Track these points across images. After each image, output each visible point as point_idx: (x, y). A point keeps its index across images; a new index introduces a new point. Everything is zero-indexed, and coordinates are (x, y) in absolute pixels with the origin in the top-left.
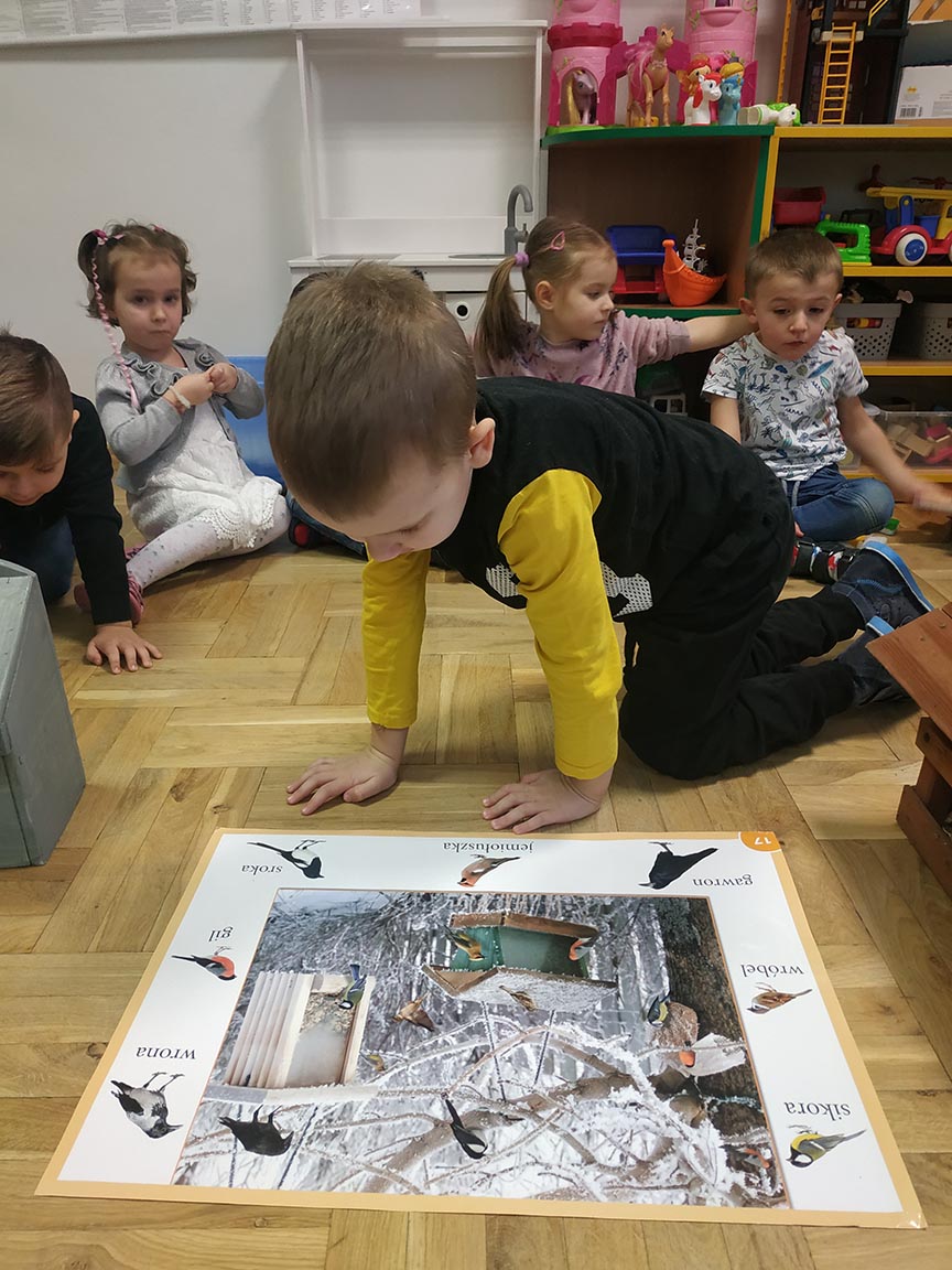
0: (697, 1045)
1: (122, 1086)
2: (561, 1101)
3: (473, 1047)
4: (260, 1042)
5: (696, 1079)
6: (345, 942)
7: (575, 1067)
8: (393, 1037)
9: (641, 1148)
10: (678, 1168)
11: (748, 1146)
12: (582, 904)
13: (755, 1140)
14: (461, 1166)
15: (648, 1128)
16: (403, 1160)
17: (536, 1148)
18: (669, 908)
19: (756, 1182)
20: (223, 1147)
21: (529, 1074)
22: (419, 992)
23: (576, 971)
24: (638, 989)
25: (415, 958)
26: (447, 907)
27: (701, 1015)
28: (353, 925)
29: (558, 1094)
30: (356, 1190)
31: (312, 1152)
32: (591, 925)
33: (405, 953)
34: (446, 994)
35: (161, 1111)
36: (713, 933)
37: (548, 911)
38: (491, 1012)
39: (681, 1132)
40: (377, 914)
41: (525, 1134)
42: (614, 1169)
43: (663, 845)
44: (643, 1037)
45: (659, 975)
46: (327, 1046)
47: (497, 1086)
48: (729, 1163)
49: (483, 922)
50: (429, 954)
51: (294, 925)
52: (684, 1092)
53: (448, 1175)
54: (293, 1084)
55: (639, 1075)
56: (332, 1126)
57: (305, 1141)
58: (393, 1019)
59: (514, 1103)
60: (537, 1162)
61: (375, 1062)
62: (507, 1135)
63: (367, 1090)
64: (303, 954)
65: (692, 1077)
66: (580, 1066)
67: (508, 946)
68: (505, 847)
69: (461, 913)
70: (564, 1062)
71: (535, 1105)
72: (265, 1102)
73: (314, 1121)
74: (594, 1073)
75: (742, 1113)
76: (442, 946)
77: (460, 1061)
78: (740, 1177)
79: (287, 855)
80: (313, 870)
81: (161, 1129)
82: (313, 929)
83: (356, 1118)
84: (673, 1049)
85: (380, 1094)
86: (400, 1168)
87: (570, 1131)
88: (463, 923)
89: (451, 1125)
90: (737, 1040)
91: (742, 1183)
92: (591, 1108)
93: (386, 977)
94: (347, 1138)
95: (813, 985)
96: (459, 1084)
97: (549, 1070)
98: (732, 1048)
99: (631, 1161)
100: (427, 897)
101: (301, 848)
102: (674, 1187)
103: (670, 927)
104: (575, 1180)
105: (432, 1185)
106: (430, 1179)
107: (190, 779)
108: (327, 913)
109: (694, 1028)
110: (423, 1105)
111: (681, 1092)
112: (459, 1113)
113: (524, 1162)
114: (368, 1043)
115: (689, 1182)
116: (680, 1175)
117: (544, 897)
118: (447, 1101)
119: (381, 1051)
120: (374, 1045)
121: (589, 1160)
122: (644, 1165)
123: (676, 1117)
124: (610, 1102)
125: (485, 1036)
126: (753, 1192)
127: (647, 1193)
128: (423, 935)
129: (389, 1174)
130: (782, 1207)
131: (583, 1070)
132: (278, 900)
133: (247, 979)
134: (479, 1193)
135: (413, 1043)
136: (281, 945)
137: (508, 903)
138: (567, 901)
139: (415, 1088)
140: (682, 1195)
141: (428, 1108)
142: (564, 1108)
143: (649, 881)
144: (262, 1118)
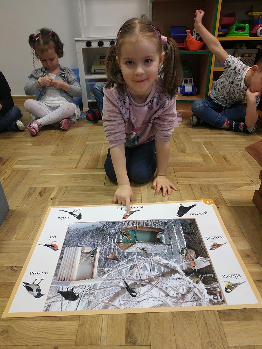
0: (196, 260)
1: (26, 284)
2: (158, 279)
3: (131, 265)
4: (67, 268)
6: (90, 237)
7: (161, 269)
8: (107, 264)
9: (182, 291)
10: (193, 296)
11: (213, 288)
12: (159, 222)
13: (215, 286)
14: (130, 300)
15: (184, 285)
16: (113, 299)
17: (152, 293)
18: (184, 222)
19: (216, 298)
20: (58, 299)
21: (148, 272)
22: (113, 250)
23: (159, 241)
24: (177, 245)
25: (111, 241)
26: (120, 225)
27: (196, 252)
28: (92, 232)
29: (157, 277)
30: (99, 309)
31: (85, 299)
32: (162, 228)
33: (108, 239)
34: (121, 250)
35: (39, 290)
36: (197, 228)
37: (149, 225)
38: (135, 254)
39: (193, 285)
40: (99, 229)
41: (148, 289)
42: (175, 297)
43: (181, 204)
44: (180, 259)
45: (183, 241)
46: (87, 268)
47: (138, 276)
48: (208, 293)
49: (131, 229)
50: (115, 239)
51: (75, 233)
52: (193, 274)
53: (126, 302)
54: (78, 279)
55: (180, 270)
56: (91, 291)
57: (83, 296)
58: (106, 259)
59: (144, 280)
60: (152, 297)
61: (102, 271)
62: (142, 290)
63: (100, 280)
64: (78, 241)
65: (195, 269)
66: (163, 269)
67: (139, 236)
68: (135, 208)
70: (158, 267)
71: (150, 280)
72: (70, 285)
73: (85, 290)
74: (166, 270)
75: (210, 279)
76: (119, 237)
77: (127, 269)
78: (211, 297)
79: (71, 213)
80: (79, 217)
81: (39, 295)
82: (81, 234)
83: (98, 288)
84: (189, 262)
85: (104, 280)
86: (112, 301)
87: (161, 287)
88: (125, 230)
89: (126, 288)
90: (207, 258)
91: (212, 299)
92: (167, 280)
93: (103, 247)
94: (95, 294)
95: (227, 241)
96: (128, 276)
97: (154, 270)
98: (206, 260)
99: (180, 295)
100: (114, 223)
101: (75, 211)
102: (193, 301)
103: (185, 227)
104: (164, 301)
105: (122, 306)
106: (121, 304)
108: (84, 229)
109: (194, 256)
110: (117, 283)
111: (192, 274)
113: (148, 297)
114: (100, 266)
115: (197, 299)
116: (194, 298)
117: (148, 221)
118: (124, 281)
119: (103, 268)
120: (101, 266)
121: (168, 295)
122: (183, 296)
123: (191, 281)
124: (172, 278)
125: (134, 262)
126: (215, 301)
127: (185, 303)
128: (113, 234)
129: (109, 303)
130: (224, 304)
131: (163, 270)
132: (69, 226)
133: (62, 250)
134: (136, 307)
135: (113, 265)
136: (71, 239)
137: (137, 223)
138: (155, 222)
139: (115, 278)
140: (195, 303)
141: (119, 284)
142: (159, 281)
143: (177, 215)
144: (69, 290)
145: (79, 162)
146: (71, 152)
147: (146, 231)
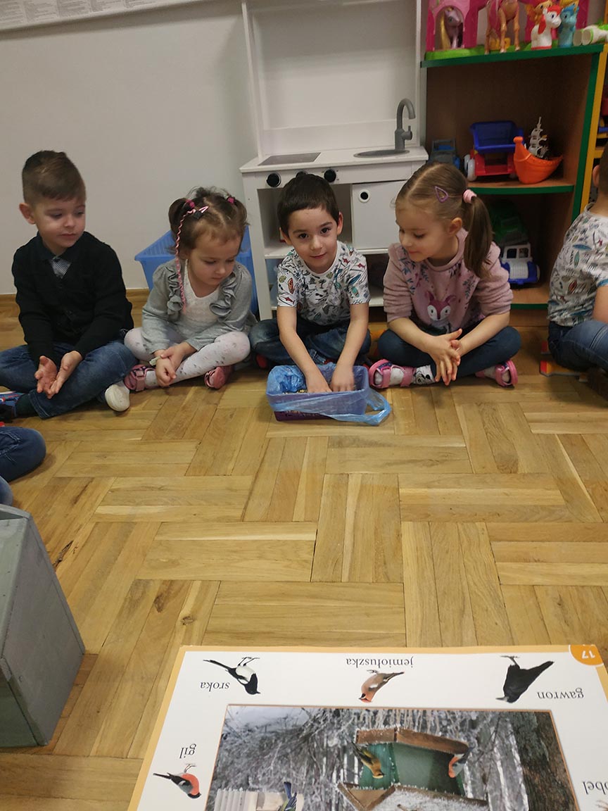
6: (278, 758)
12: (454, 718)
18: (522, 723)
23: (455, 788)
25: (332, 775)
26: (353, 724)
28: (284, 741)
32: (463, 740)
33: (324, 769)
37: (429, 726)
40: (301, 730)
43: (513, 659)
49: (380, 738)
50: (342, 771)
51: (240, 741)
64: (250, 771)
67: (402, 763)
68: (392, 662)
69: (363, 729)
76: (351, 763)
79: (233, 672)
80: (252, 687)
82: (254, 744)
88: (365, 739)
93: (311, 795)
100: (337, 712)
101: (242, 664)
103: (523, 742)
107: (168, 591)
108: (264, 730)
117: (425, 712)
128: (336, 752)
132: (228, 717)
133: (209, 797)
136: (232, 761)
137: (398, 719)
138: (443, 716)
143: (503, 695)
147: (421, 749)
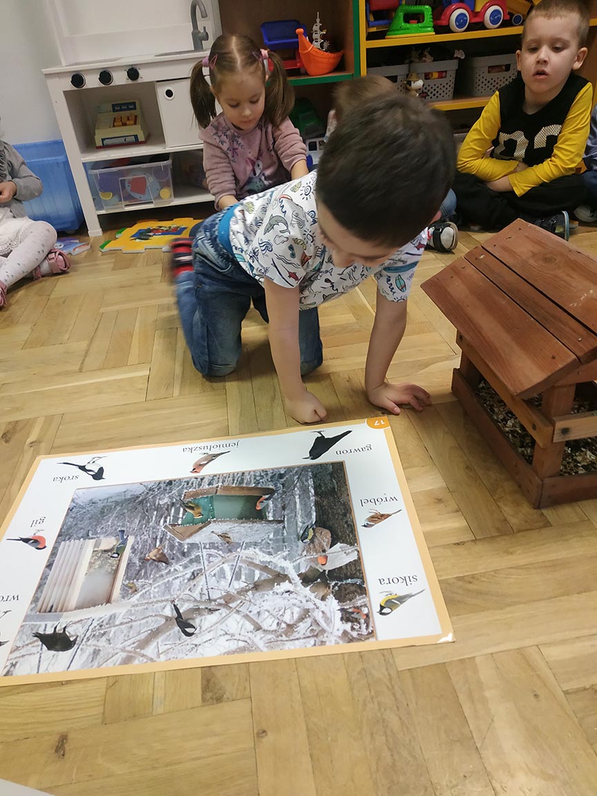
0: (329, 551)
2: (244, 596)
3: (192, 570)
4: (60, 585)
5: (327, 572)
6: (116, 517)
7: (254, 574)
8: (143, 571)
9: (289, 617)
10: (311, 626)
11: (354, 607)
12: (267, 474)
13: (359, 603)
14: (180, 642)
15: (295, 605)
16: (144, 643)
17: (227, 625)
18: (320, 470)
19: (357, 627)
20: (34, 650)
21: (225, 582)
22: (161, 542)
23: (260, 516)
24: (297, 522)
25: (159, 521)
26: (182, 488)
27: (334, 533)
28: (122, 506)
29: (243, 592)
30: (115, 665)
31: (89, 646)
32: (271, 487)
33: (154, 519)
34: (178, 540)
36: (345, 482)
37: (245, 481)
38: (205, 548)
39: (315, 604)
40: (138, 497)
41: (221, 618)
42: (273, 631)
43: (319, 432)
44: (297, 551)
45: (310, 512)
46: (102, 582)
47: (206, 592)
48: (342, 619)
49: (205, 494)
50: (169, 518)
51: (84, 510)
52: (319, 580)
53: (172, 648)
54: (79, 607)
55: (293, 574)
56: (102, 630)
57: (85, 640)
58: (144, 560)
59: (215, 601)
60: (226, 634)
61: (131, 588)
62: (209, 620)
63: (125, 605)
64: (90, 528)
65: (324, 571)
66: (257, 573)
67: (219, 507)
68: (221, 446)
69: (190, 490)
70: (247, 572)
71: (228, 599)
72: (61, 620)
73: (91, 628)
74: (265, 576)
75: (352, 588)
76: (177, 512)
77: (184, 580)
78: (348, 626)
79: (83, 468)
80: (98, 475)
82: (97, 511)
83: (117, 623)
84: (315, 555)
85: (133, 606)
86: (142, 648)
88: (191, 496)
89: (176, 619)
90: (354, 545)
91: (349, 629)
92: (261, 597)
93: (141, 535)
94: (111, 635)
95: (403, 507)
96: (182, 594)
97: (238, 578)
99: (283, 625)
100: (170, 483)
101: (91, 462)
102: (308, 637)
103: (319, 482)
104: (249, 641)
105: (161, 656)
106: (160, 652)
107: (14, 428)
108: (105, 501)
109: (328, 541)
110: (160, 609)
111: (316, 580)
112: (181, 611)
113: (218, 635)
114: (127, 577)
116: (312, 630)
117: (243, 473)
118: (174, 605)
119: (135, 580)
120: (131, 577)
121: (258, 628)
122: (290, 627)
123: (312, 596)
124: (273, 592)
125: (200, 563)
126: (355, 634)
127: (291, 642)
128: (166, 507)
129: (135, 653)
130: (371, 640)
131: (258, 576)
132: (75, 496)
133: (53, 548)
134: (190, 656)
135: (155, 573)
136: (76, 524)
137: (221, 480)
138: (258, 474)
139: (155, 600)
140: (312, 641)
141: (162, 611)
142: (245, 600)
143: (309, 456)
144: (59, 630)
145: (86, 356)
146: (67, 336)
147: (236, 496)
